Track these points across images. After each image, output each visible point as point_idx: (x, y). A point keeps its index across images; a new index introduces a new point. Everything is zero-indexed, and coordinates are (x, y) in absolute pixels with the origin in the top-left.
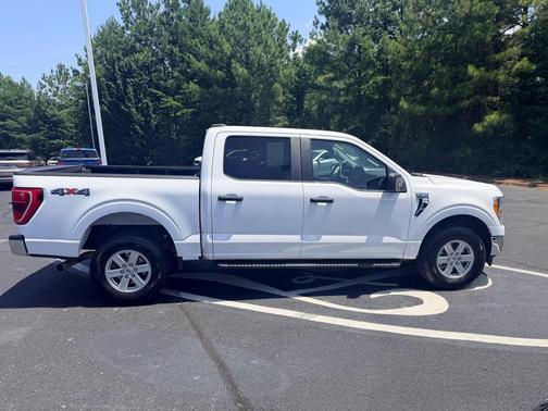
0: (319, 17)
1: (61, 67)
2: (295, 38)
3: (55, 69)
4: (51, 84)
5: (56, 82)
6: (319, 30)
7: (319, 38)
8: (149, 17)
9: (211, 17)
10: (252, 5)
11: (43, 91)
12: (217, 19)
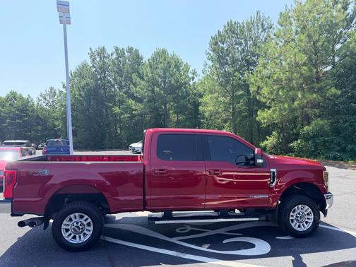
0: (207, 62)
1: (52, 88)
2: (194, 73)
3: (48, 89)
4: (45, 99)
5: (48, 98)
6: (207, 69)
7: (208, 73)
8: (106, 60)
9: (144, 61)
10: (168, 54)
11: (40, 103)
12: (147, 62)
